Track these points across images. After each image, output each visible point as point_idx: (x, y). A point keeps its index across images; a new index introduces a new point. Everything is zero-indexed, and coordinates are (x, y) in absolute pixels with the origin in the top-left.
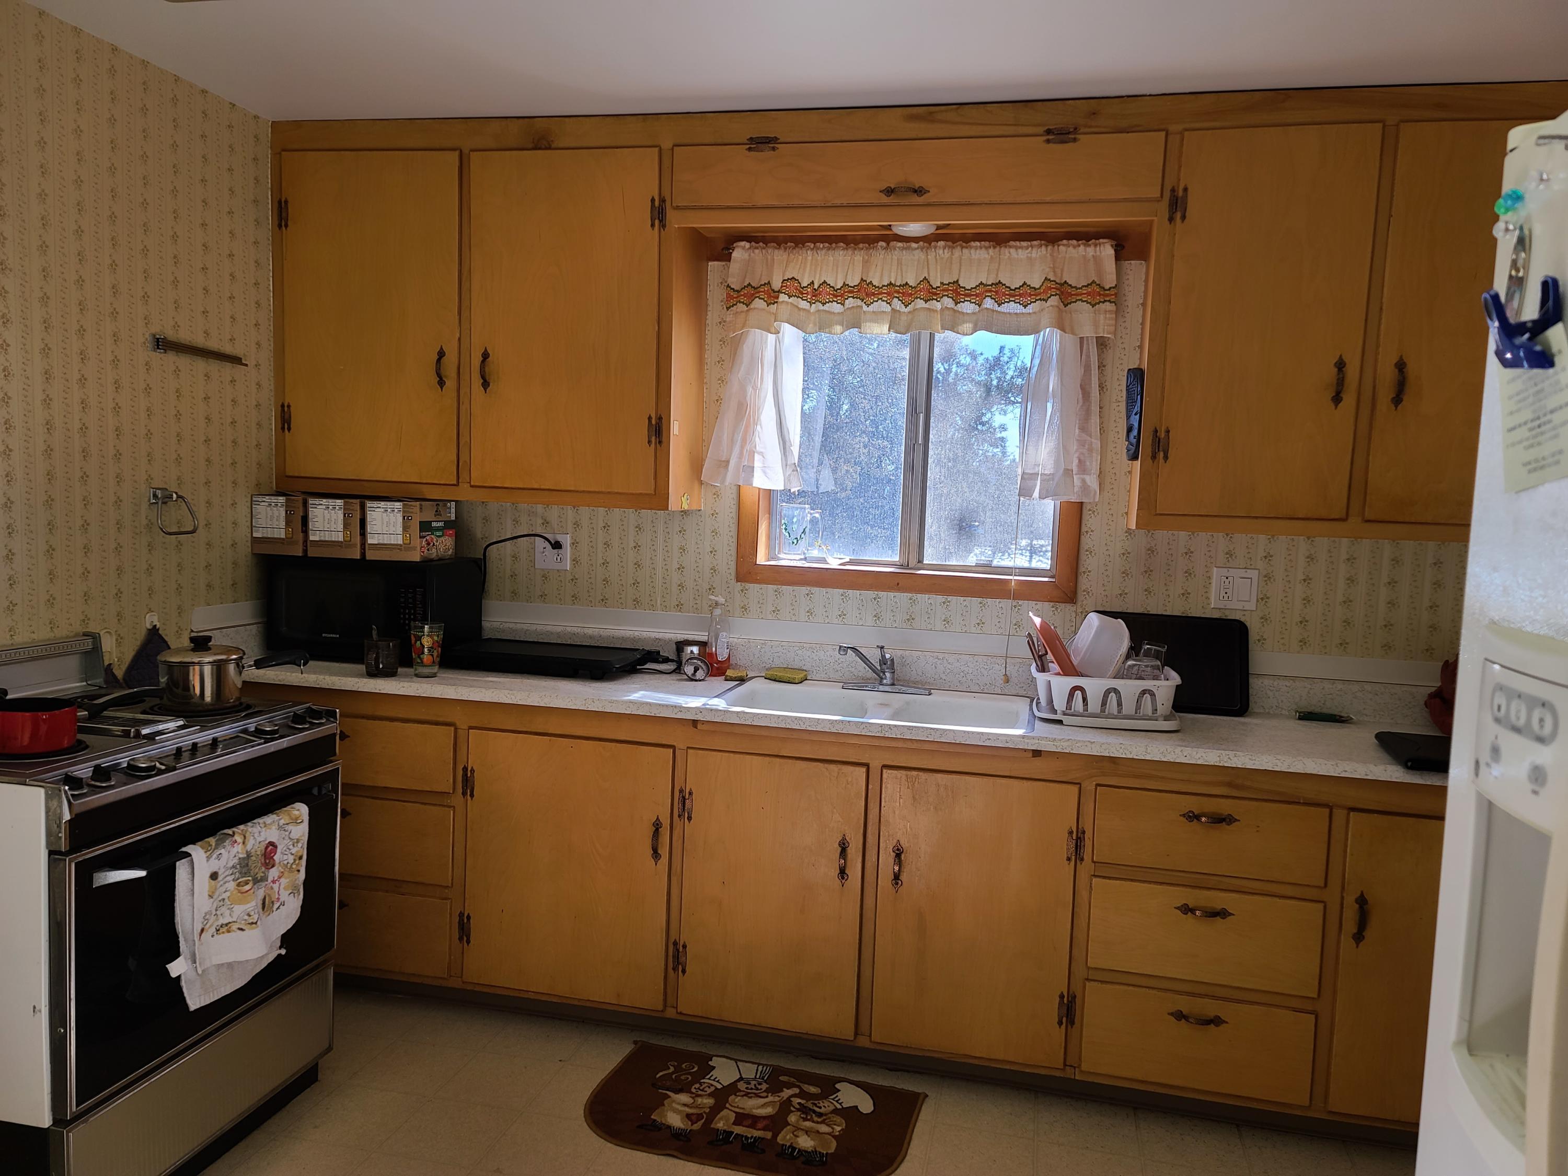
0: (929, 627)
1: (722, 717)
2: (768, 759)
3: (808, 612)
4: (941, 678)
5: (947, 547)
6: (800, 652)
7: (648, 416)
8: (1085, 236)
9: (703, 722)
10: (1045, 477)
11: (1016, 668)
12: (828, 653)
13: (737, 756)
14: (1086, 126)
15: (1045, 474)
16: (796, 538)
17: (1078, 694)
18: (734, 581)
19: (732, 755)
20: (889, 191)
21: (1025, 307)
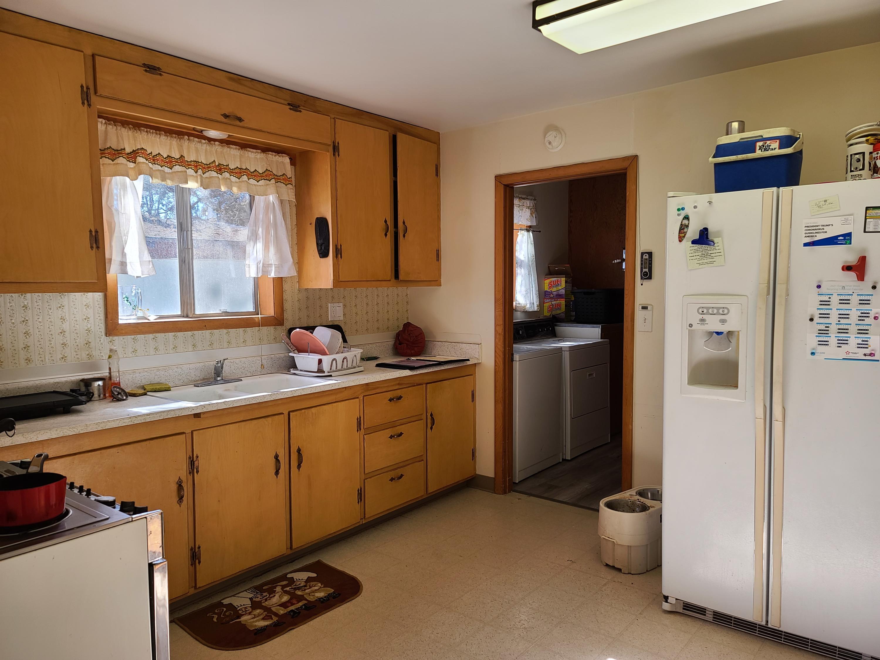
0: (222, 347)
1: (217, 407)
2: (238, 424)
3: (155, 349)
4: (233, 373)
5: (207, 304)
6: (158, 373)
7: (89, 230)
8: (279, 151)
9: (204, 413)
10: (276, 266)
11: (266, 360)
12: (174, 371)
13: (222, 427)
14: (304, 107)
15: (276, 265)
16: (135, 306)
17: (334, 362)
18: (104, 336)
19: (219, 427)
20: (226, 116)
21: (258, 182)
